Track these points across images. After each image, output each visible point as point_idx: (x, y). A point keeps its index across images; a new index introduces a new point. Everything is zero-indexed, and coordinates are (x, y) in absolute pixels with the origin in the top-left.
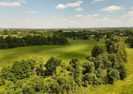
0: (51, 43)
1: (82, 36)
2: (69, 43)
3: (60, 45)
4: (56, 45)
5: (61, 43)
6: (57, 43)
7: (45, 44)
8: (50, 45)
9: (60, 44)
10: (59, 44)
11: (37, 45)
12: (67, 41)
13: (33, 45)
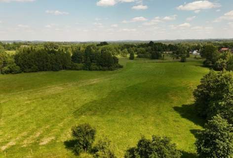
0: (80, 65)
1: (148, 52)
2: (121, 67)
3: (100, 70)
4: (90, 70)
5: (102, 65)
6: (93, 66)
7: (65, 68)
8: (78, 70)
9: (101, 67)
10: (98, 68)
11: (46, 70)
12: (117, 62)
13: (36, 72)
